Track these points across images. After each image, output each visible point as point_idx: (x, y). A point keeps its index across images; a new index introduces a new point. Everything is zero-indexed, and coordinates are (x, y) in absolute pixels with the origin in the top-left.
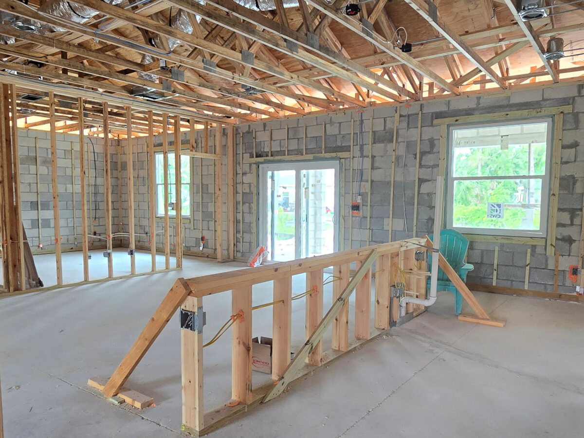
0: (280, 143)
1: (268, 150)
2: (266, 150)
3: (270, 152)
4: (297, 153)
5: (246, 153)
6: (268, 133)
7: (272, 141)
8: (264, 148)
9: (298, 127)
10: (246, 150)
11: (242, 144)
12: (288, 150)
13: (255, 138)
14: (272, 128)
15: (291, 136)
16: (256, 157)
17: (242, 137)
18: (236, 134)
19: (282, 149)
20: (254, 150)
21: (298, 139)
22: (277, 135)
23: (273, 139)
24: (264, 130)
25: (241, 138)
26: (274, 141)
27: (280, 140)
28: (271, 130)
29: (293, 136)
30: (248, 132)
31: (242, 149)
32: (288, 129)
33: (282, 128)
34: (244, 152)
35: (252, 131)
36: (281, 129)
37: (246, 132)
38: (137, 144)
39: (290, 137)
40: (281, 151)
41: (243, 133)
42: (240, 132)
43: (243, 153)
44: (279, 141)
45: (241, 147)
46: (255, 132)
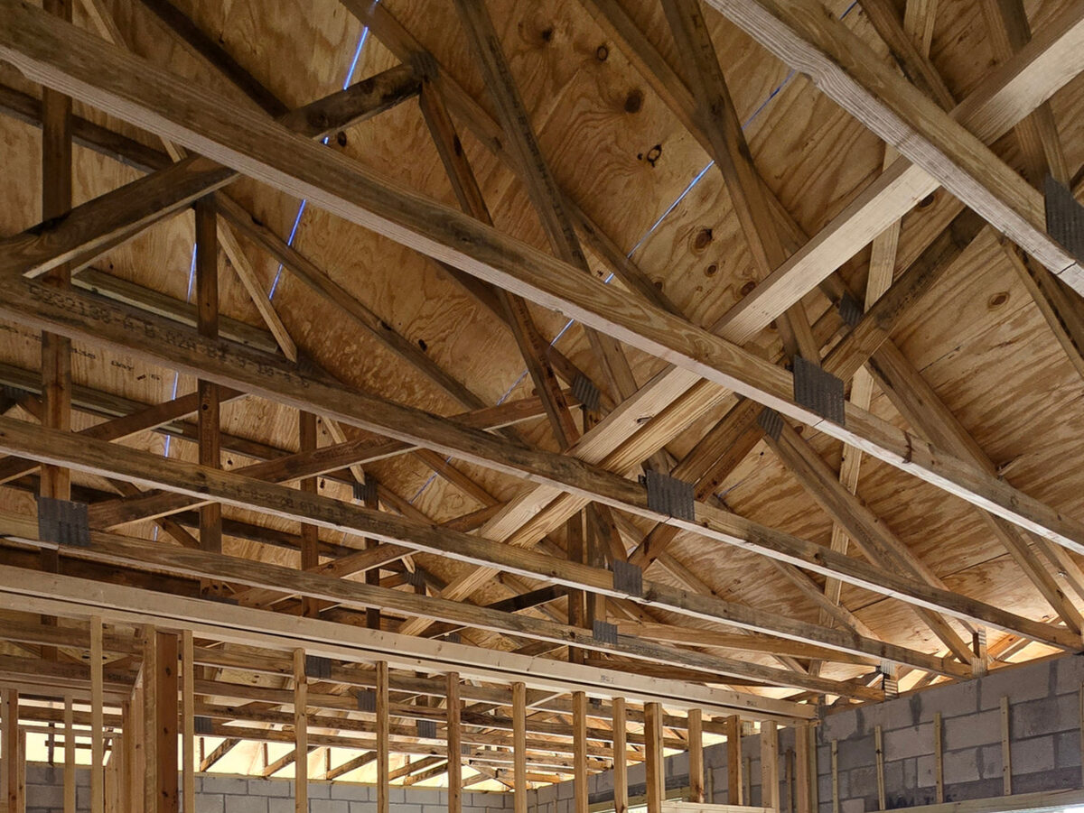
0: (979, 756)
1: (935, 784)
2: (924, 782)
3: (940, 788)
4: (1052, 783)
5: (850, 798)
6: (928, 732)
7: (947, 755)
8: (916, 778)
9: (1052, 696)
10: (849, 789)
11: (838, 772)
12: (1012, 777)
13: (882, 752)
14: (946, 715)
15: (1021, 727)
16: (888, 808)
17: (837, 752)
18: (817, 747)
19: (986, 776)
20: (881, 786)
21: (1056, 735)
22: (964, 734)
23: (952, 745)
24: (916, 722)
25: (834, 758)
26: (955, 752)
27: (980, 747)
28: (943, 721)
29: (1033, 728)
30: (858, 737)
31: (839, 787)
32: (1011, 708)
33: (983, 708)
34: (844, 795)
35: (872, 731)
36: (979, 711)
37: (850, 739)
38: (557, 801)
39: (1018, 735)
40: (983, 781)
41: (840, 742)
42: (830, 740)
43: (840, 801)
44: (974, 751)
45: (835, 783)
46: (883, 733)
